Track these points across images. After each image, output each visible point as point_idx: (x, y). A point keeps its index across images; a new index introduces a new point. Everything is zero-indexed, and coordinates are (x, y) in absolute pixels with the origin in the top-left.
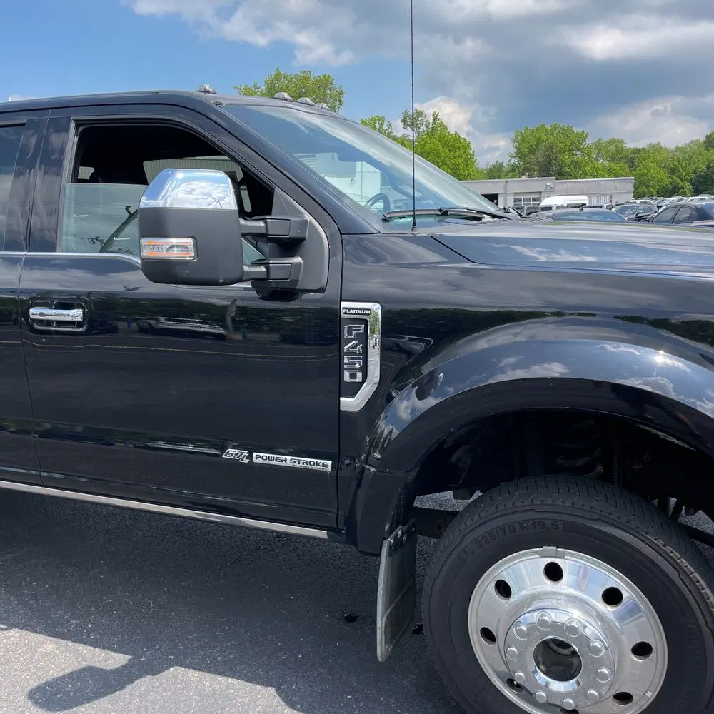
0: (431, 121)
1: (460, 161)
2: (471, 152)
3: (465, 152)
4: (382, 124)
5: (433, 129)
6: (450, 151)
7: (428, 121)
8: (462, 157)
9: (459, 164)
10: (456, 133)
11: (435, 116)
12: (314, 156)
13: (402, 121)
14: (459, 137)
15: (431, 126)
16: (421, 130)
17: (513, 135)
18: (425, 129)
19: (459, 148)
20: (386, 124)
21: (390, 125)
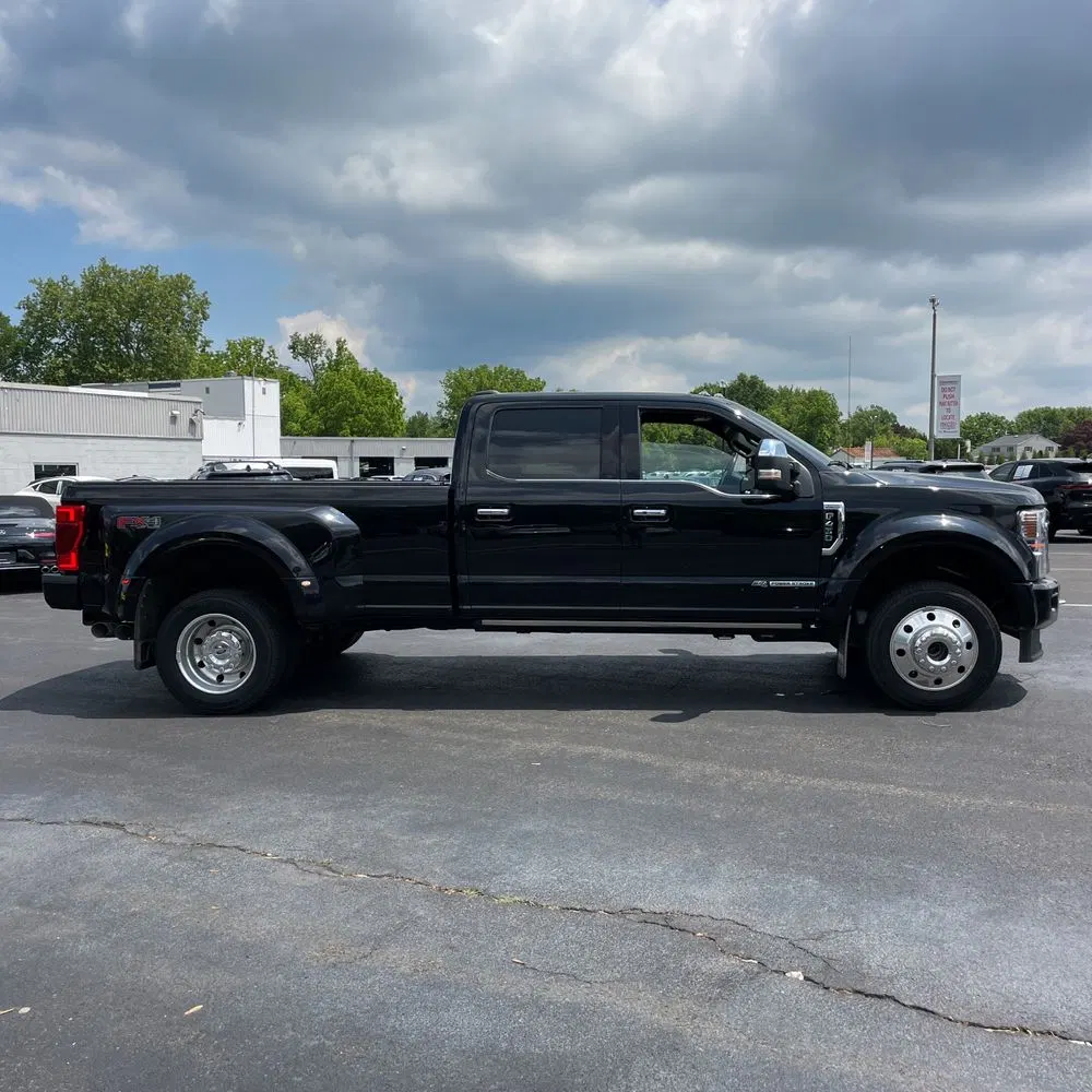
0: (335, 351)
1: (384, 410)
2: (397, 398)
3: (389, 398)
4: (261, 350)
5: (338, 363)
6: (368, 394)
7: (329, 350)
8: (385, 403)
9: (382, 415)
10: (375, 371)
11: (341, 345)
12: (178, 385)
13: (290, 348)
14: (381, 376)
15: (334, 357)
16: (319, 362)
17: (443, 376)
18: (326, 361)
19: (382, 392)
20: (266, 349)
21: (273, 351)
